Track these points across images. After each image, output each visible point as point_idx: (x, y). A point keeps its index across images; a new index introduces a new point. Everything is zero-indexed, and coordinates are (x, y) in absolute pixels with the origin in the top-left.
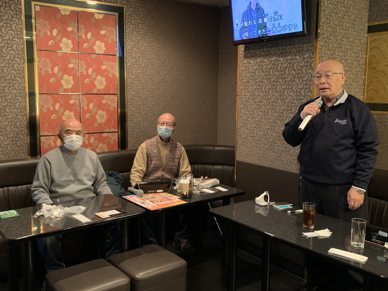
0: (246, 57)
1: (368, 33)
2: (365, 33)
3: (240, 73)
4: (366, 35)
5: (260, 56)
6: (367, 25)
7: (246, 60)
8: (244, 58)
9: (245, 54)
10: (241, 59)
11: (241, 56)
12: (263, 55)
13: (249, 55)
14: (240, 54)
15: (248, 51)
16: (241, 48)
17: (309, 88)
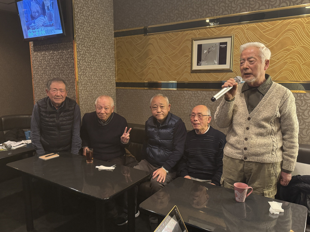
0: (35, 51)
1: (114, 37)
2: (112, 37)
3: (32, 62)
4: (113, 38)
5: (43, 50)
6: (113, 32)
7: (35, 53)
8: (34, 51)
9: (34, 49)
10: (32, 52)
11: (32, 49)
12: (44, 50)
13: (36, 49)
14: (31, 48)
15: (36, 47)
16: (31, 44)
17: (73, 73)
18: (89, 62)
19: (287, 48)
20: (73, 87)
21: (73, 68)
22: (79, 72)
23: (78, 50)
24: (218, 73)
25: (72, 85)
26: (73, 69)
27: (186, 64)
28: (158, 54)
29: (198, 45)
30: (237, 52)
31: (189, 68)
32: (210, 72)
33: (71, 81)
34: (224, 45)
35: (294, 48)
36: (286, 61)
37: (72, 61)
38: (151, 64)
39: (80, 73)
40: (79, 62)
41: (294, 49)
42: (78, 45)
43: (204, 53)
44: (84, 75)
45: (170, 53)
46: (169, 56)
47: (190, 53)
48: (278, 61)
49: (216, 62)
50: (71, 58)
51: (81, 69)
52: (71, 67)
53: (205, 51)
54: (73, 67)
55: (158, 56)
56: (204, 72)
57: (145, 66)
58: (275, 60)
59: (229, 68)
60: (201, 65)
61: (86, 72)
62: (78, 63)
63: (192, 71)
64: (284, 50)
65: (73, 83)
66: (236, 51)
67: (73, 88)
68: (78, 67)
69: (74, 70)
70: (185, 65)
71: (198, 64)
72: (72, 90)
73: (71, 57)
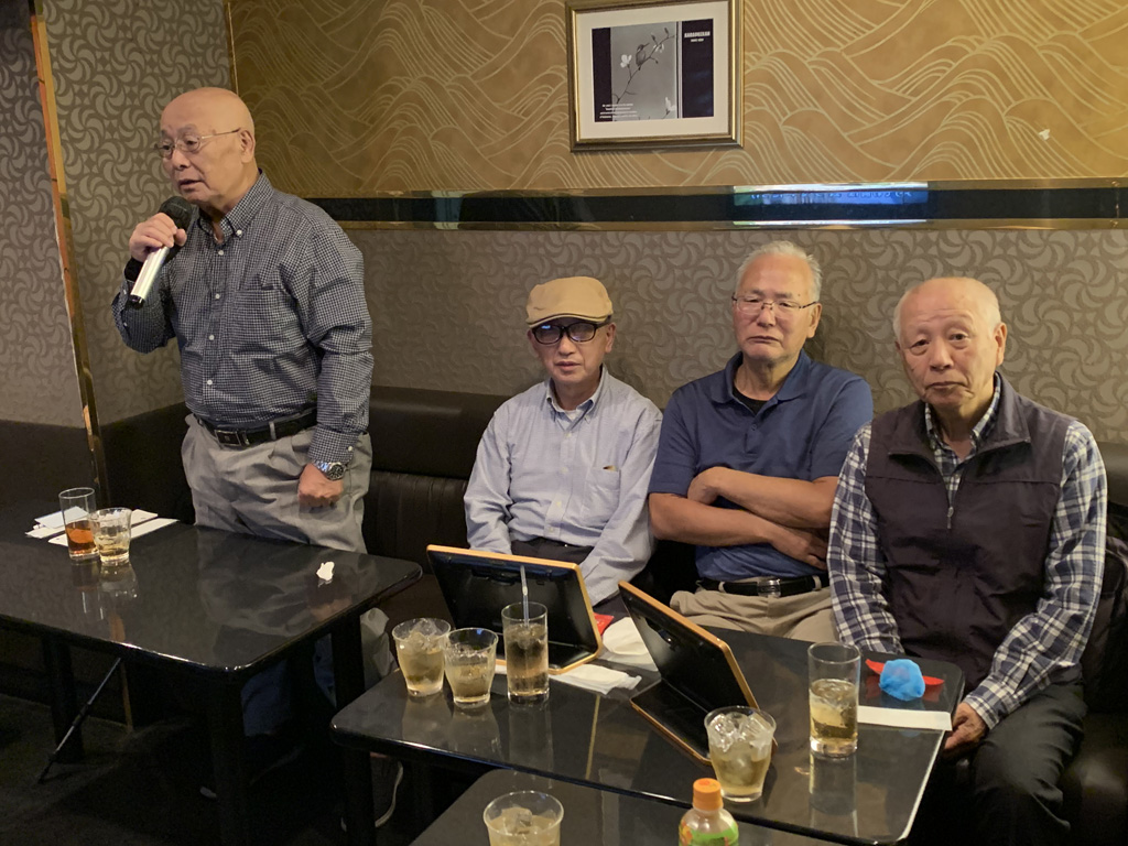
17: (43, 168)
18: (114, 117)
19: (949, 43)
20: (46, 232)
21: (40, 149)
22: (73, 164)
23: (56, 64)
24: (683, 156)
25: (42, 225)
26: (43, 152)
27: (549, 113)
28: (428, 72)
29: (593, 30)
30: (753, 63)
31: (562, 132)
32: (649, 151)
33: (36, 207)
34: (698, 34)
35: (976, 44)
36: (945, 99)
37: (34, 114)
38: (395, 114)
39: (75, 170)
40: (68, 118)
41: (974, 48)
42: (54, 41)
43: (623, 65)
44: (92, 175)
45: (476, 66)
46: (474, 77)
47: (564, 68)
48: (914, 100)
49: (672, 104)
50: (29, 104)
51: (78, 152)
52: (32, 144)
53: (626, 60)
54: (41, 141)
55: (425, 79)
56: (624, 151)
57: (372, 121)
58: (906, 96)
59: (726, 131)
60: (610, 120)
61: (100, 162)
62: (63, 122)
63: (577, 145)
64: (938, 55)
65: (44, 218)
66: (749, 59)
67: (44, 238)
68: (63, 143)
69: (46, 155)
70: (544, 118)
71: (601, 114)
72: (45, 246)
73: (25, 99)
